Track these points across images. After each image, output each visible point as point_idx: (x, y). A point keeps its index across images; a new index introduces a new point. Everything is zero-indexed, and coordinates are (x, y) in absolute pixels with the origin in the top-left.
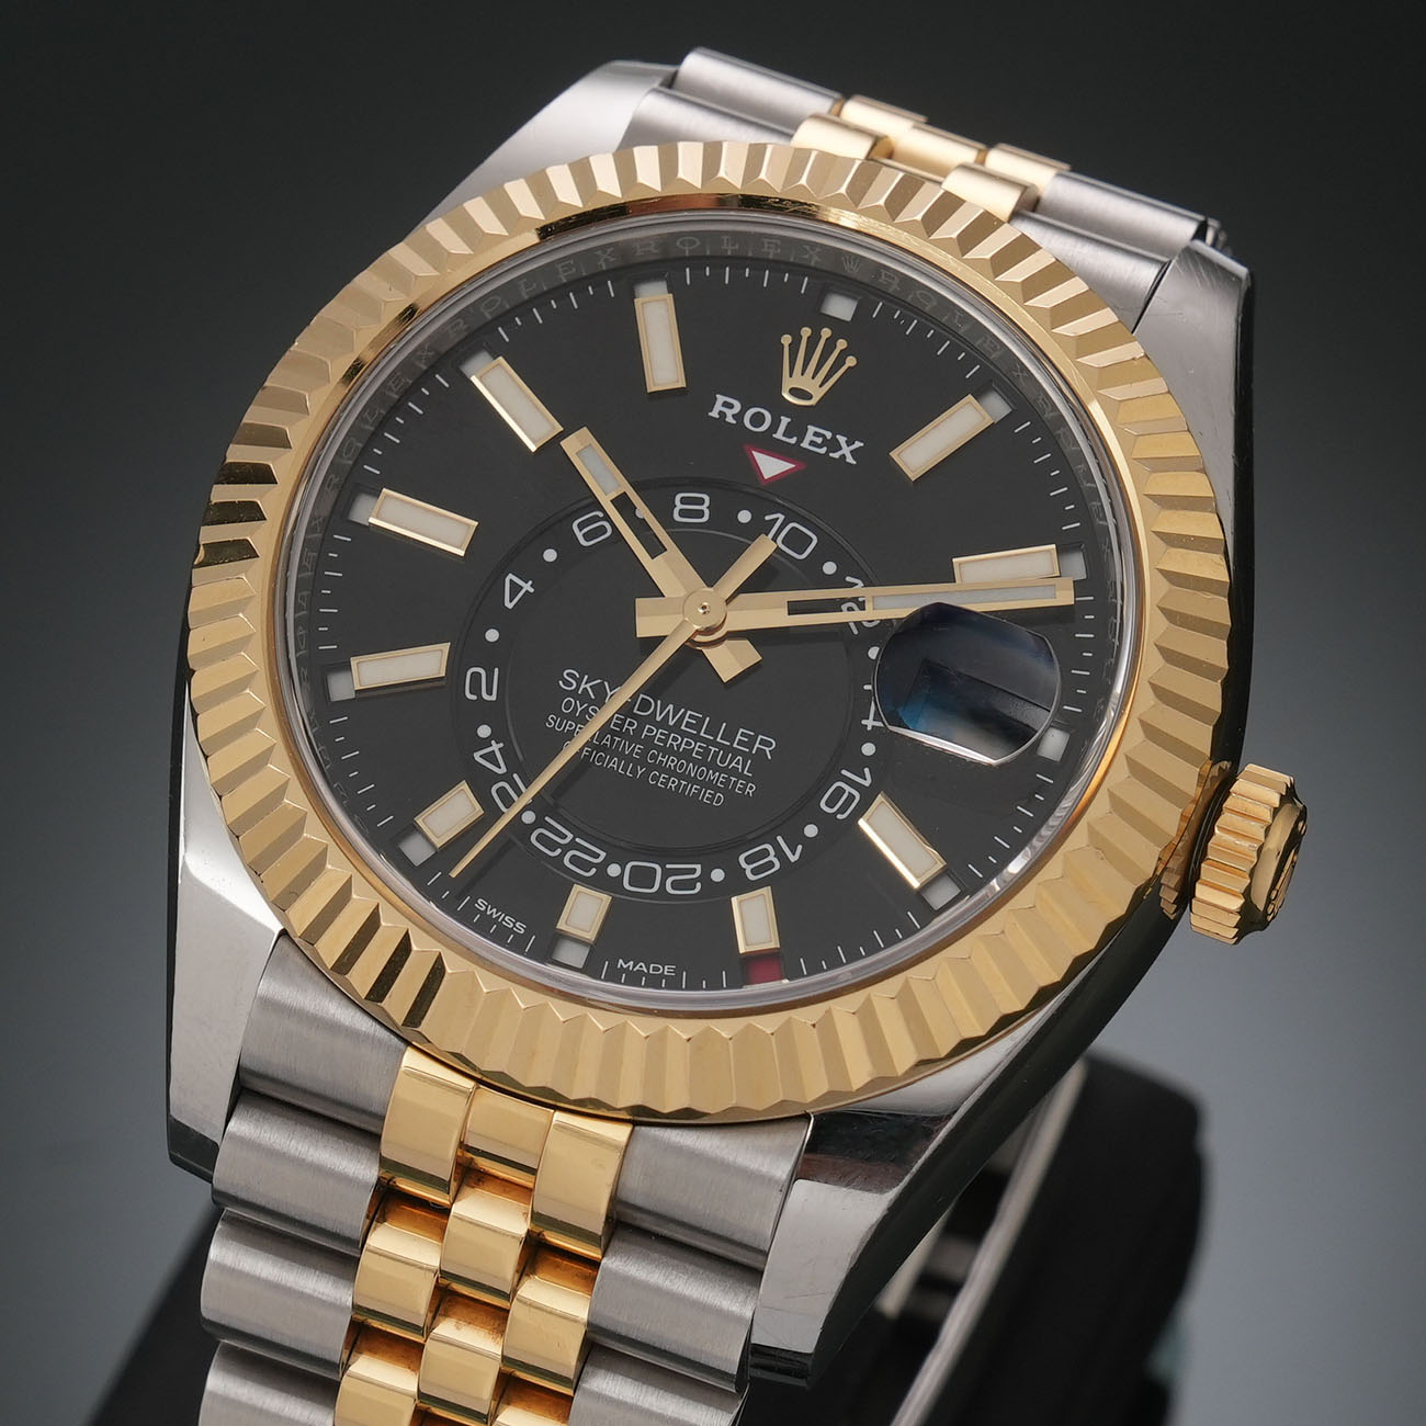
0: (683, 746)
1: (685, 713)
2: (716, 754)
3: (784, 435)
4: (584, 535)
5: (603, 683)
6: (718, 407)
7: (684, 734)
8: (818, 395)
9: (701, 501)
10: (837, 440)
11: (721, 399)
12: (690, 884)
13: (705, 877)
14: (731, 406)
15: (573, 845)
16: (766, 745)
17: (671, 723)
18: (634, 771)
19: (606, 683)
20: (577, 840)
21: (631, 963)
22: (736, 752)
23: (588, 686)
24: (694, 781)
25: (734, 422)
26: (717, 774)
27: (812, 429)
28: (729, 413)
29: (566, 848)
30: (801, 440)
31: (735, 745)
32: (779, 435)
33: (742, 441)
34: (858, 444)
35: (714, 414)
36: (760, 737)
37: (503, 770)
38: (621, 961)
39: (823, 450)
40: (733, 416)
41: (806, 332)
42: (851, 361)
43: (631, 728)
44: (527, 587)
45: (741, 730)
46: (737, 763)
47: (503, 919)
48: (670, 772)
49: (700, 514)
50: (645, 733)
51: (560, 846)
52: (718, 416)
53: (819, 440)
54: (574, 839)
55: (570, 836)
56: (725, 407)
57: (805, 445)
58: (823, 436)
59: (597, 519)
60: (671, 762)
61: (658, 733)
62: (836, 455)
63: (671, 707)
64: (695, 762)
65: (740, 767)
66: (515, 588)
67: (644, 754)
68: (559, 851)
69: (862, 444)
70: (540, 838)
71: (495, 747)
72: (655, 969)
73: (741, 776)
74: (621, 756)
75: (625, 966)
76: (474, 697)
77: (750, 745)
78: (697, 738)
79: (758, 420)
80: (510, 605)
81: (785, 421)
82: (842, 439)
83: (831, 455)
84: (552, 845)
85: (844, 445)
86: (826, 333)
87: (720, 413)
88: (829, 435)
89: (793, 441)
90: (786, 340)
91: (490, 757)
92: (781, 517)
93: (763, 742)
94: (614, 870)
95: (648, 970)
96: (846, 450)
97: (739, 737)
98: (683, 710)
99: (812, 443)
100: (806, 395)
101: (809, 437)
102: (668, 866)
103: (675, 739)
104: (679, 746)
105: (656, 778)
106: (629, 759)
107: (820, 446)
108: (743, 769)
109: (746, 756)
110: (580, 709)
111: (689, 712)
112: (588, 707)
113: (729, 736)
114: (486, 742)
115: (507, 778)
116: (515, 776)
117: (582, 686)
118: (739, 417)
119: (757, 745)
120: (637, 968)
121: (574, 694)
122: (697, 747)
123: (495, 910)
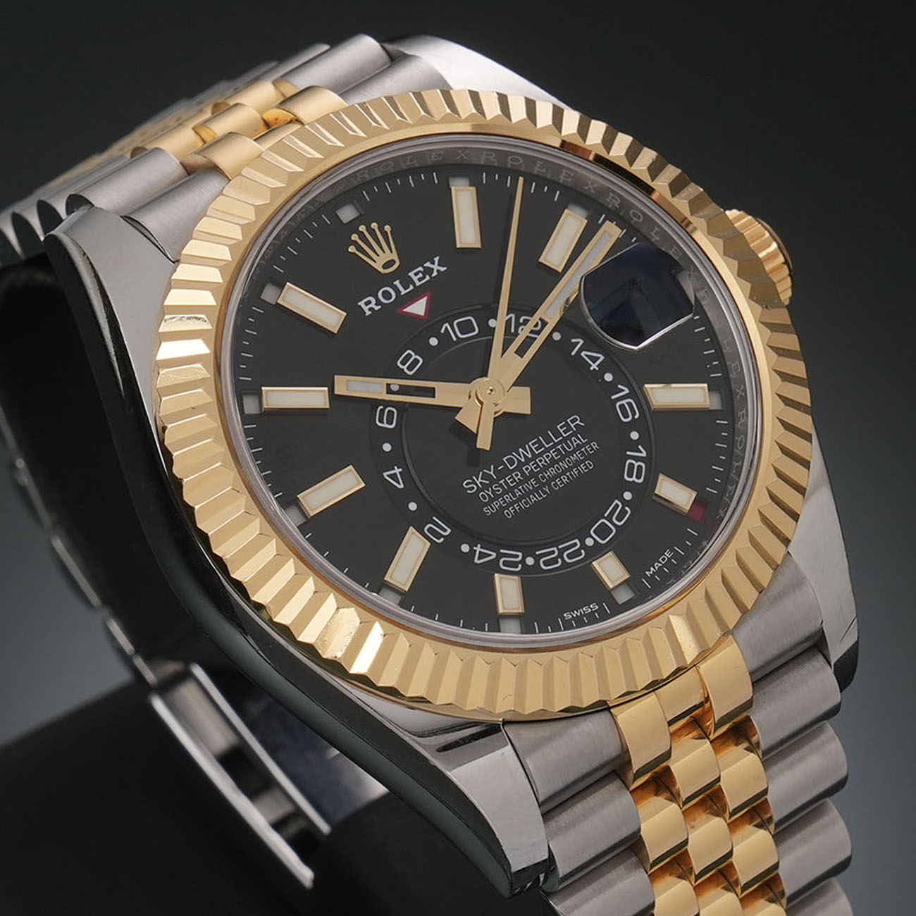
0: (547, 460)
1: (529, 446)
2: (563, 447)
3: (405, 289)
4: (387, 423)
5: (483, 472)
6: (366, 308)
7: (541, 454)
8: (394, 256)
9: (409, 356)
10: (426, 267)
11: (362, 304)
12: (623, 513)
13: (625, 502)
14: (369, 302)
15: (561, 552)
16: (575, 421)
17: (530, 456)
18: (545, 492)
19: (485, 471)
20: (560, 547)
21: (652, 569)
22: (569, 438)
23: (480, 480)
24: (570, 469)
25: (380, 307)
26: (575, 455)
27: (411, 274)
28: (372, 305)
29: (560, 555)
30: (414, 284)
31: (565, 436)
32: (403, 292)
33: (393, 312)
34: (436, 259)
35: (368, 313)
36: (568, 421)
37: (494, 555)
38: (647, 573)
39: (428, 278)
40: (376, 304)
41: (355, 237)
42: (388, 228)
43: (519, 477)
44: (397, 471)
45: (558, 427)
46: (575, 442)
47: (584, 611)
48: (558, 476)
49: (416, 361)
50: (526, 472)
51: (557, 558)
52: (370, 312)
53: (421, 275)
54: (558, 549)
55: (555, 549)
56: (368, 305)
57: (418, 284)
58: (420, 271)
59: (382, 411)
60: (551, 472)
61: (531, 466)
62: (435, 274)
63: (520, 450)
64: (560, 460)
65: (578, 441)
66: (394, 477)
67: (537, 481)
68: (559, 560)
69: (438, 258)
70: (546, 563)
71: (478, 549)
72: (663, 559)
73: (584, 445)
74: (531, 492)
75: (651, 573)
76: (442, 539)
77: (569, 428)
78: (548, 450)
79: (387, 295)
80: (402, 486)
81: (397, 283)
82: (428, 264)
83: (433, 275)
84: (554, 561)
85: (432, 266)
86: (362, 228)
87: (370, 309)
88: (421, 269)
89: (411, 287)
90: (352, 249)
91: (482, 555)
92: (447, 325)
93: (572, 421)
94: (589, 542)
95: (661, 563)
96: (436, 267)
97: (561, 431)
98: (527, 446)
99: (420, 280)
100: (391, 263)
101: (415, 279)
102: (606, 515)
103: (540, 461)
104: (546, 462)
105: (556, 485)
106: (536, 490)
107: (424, 278)
108: (581, 441)
109: (574, 434)
110: (490, 493)
111: (530, 444)
112: (492, 489)
113: (557, 434)
114: (472, 552)
115: (500, 556)
116: (502, 551)
117: (478, 483)
118: (378, 302)
119: (572, 425)
120: (657, 568)
121: (479, 490)
122: (552, 453)
123: (575, 612)
